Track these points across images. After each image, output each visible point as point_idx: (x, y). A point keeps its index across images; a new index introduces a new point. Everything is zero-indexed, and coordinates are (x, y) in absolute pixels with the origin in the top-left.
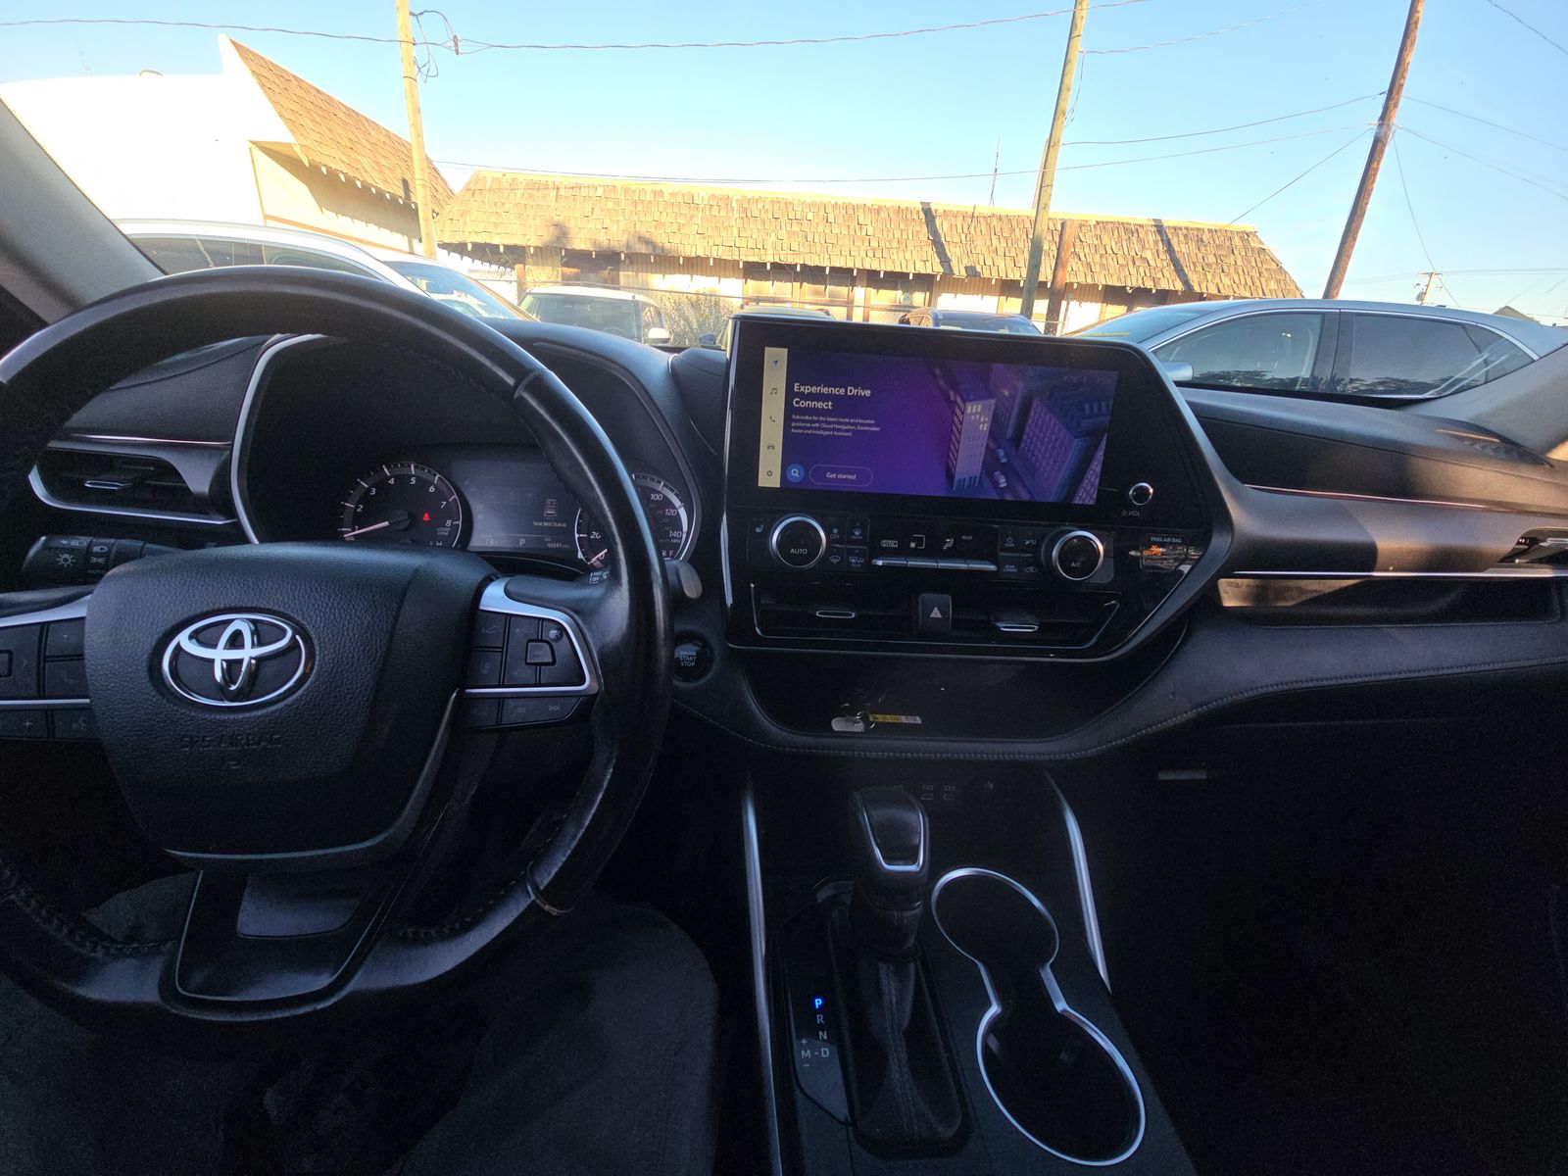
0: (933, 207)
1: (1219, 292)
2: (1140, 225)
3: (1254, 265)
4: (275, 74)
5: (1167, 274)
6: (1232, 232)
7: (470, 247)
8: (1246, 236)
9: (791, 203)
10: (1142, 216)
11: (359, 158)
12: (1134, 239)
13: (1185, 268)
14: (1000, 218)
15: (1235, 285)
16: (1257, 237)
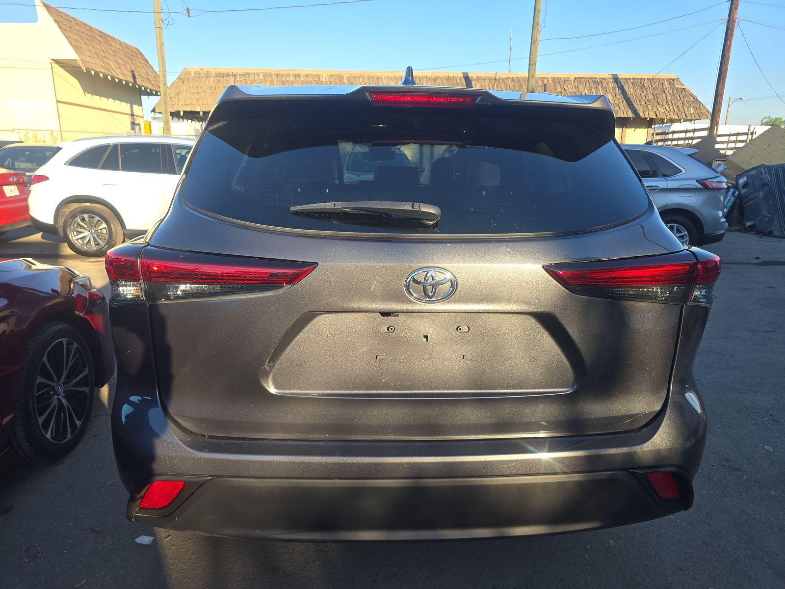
0: (470, 75)
1: (657, 117)
2: (603, 78)
3: (679, 98)
4: (65, 19)
5: (622, 108)
6: (663, 79)
7: (182, 114)
8: (672, 81)
9: (380, 77)
10: (605, 73)
11: (109, 62)
12: (600, 87)
13: (634, 103)
14: (513, 79)
15: (667, 112)
16: (679, 81)
